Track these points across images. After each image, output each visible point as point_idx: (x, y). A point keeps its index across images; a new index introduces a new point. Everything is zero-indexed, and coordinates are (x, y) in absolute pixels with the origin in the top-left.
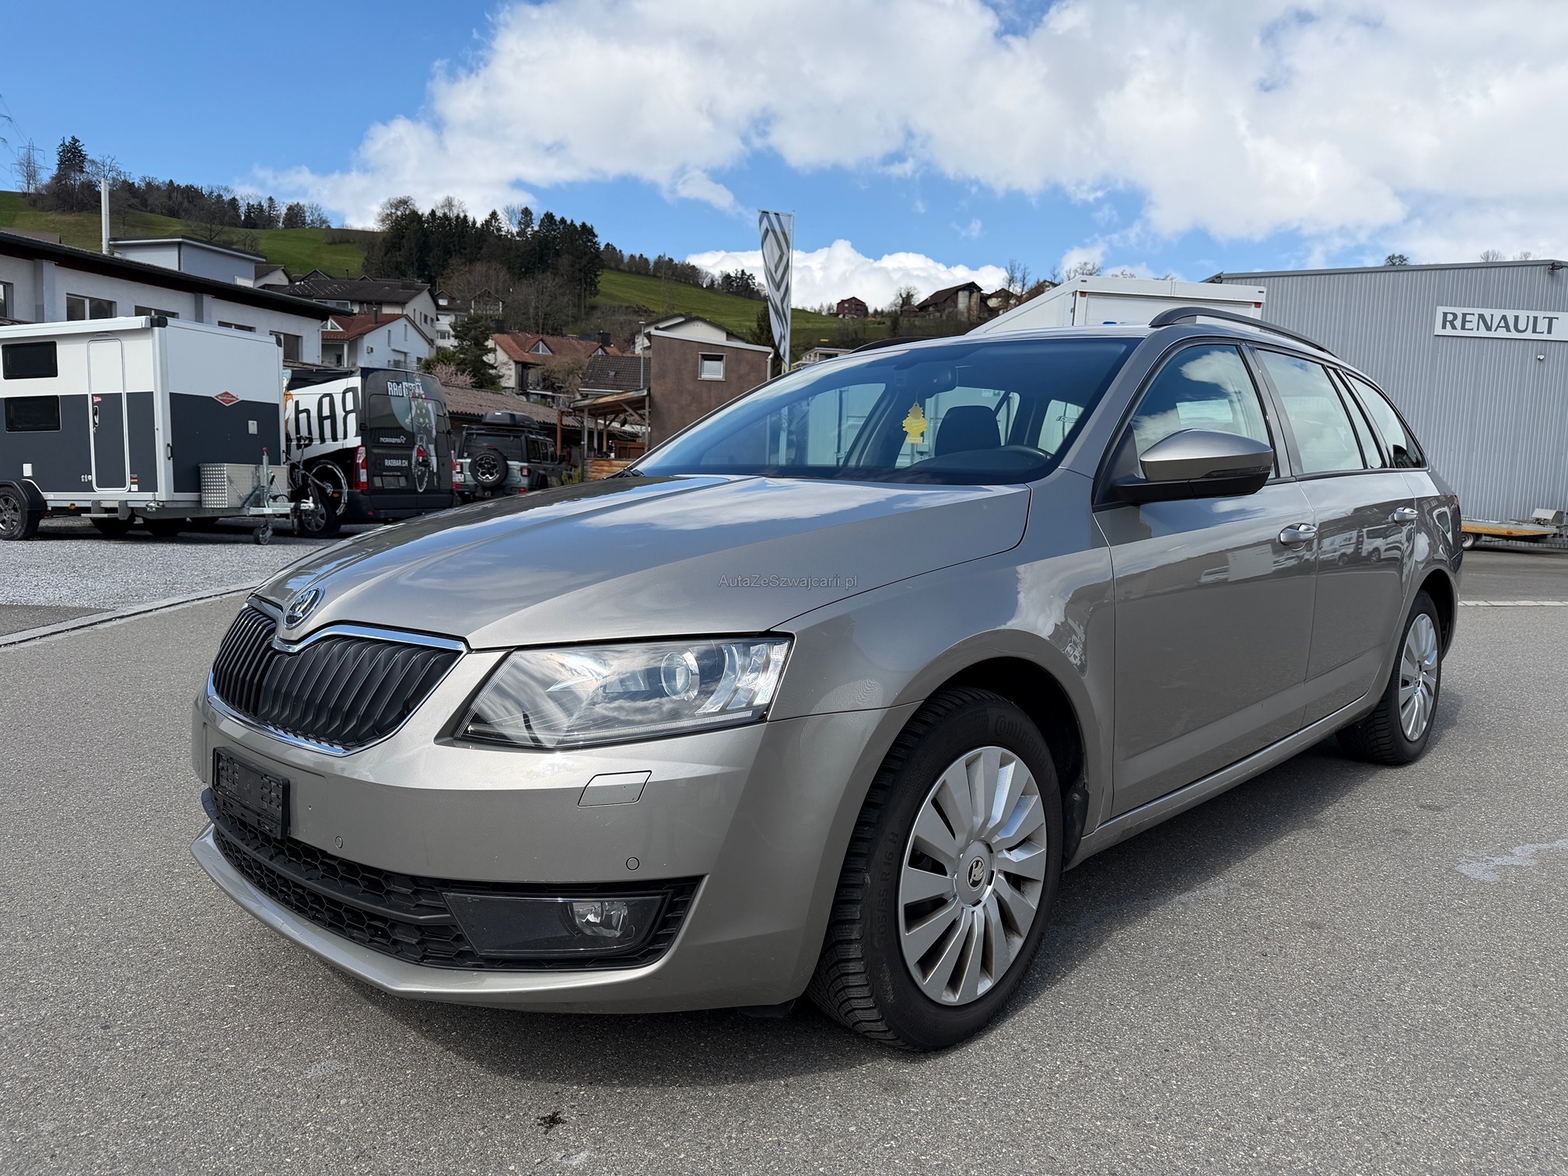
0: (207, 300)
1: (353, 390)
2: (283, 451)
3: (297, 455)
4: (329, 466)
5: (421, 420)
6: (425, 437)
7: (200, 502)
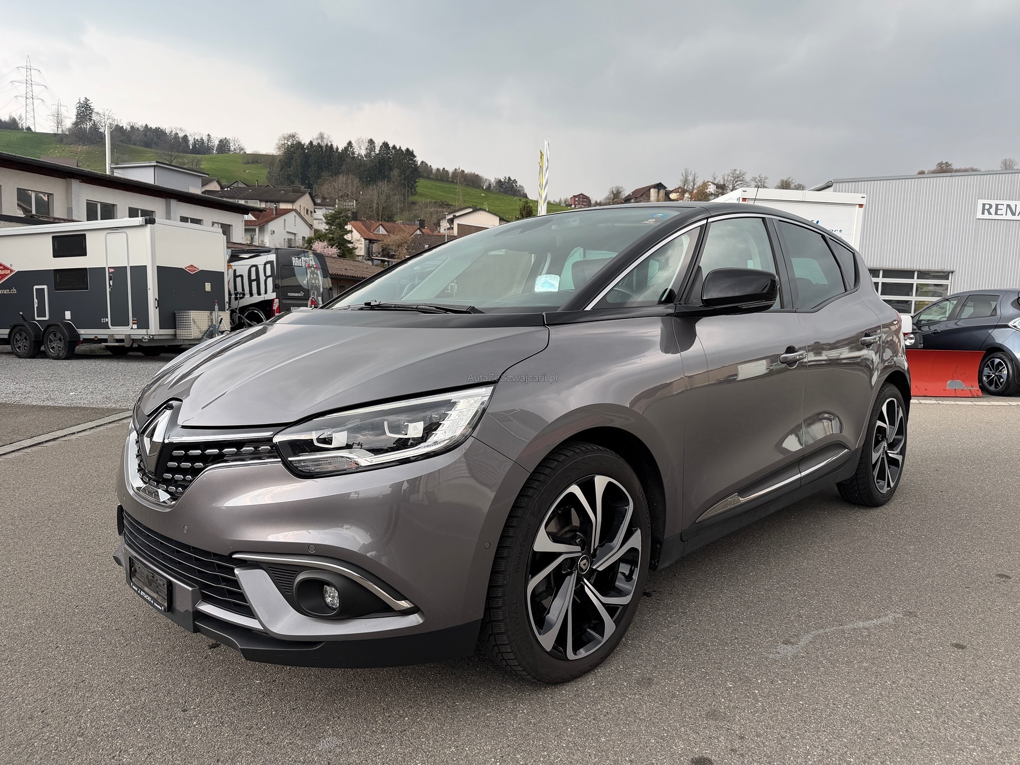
0: (174, 203)
1: (271, 262)
2: (227, 302)
3: (235, 304)
4: (256, 311)
5: (313, 281)
6: (316, 292)
7: (175, 335)
